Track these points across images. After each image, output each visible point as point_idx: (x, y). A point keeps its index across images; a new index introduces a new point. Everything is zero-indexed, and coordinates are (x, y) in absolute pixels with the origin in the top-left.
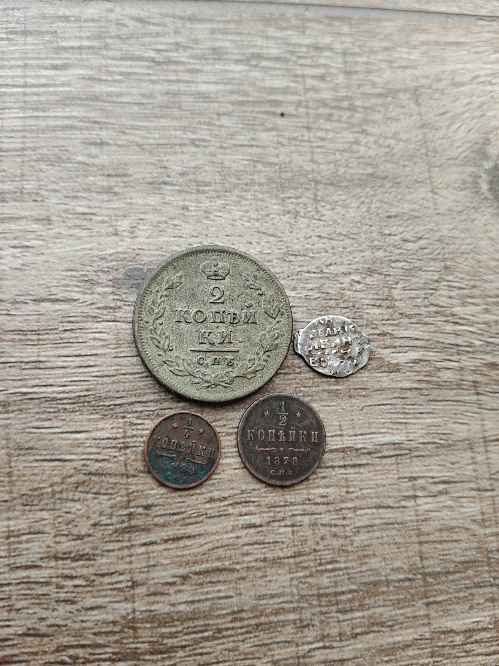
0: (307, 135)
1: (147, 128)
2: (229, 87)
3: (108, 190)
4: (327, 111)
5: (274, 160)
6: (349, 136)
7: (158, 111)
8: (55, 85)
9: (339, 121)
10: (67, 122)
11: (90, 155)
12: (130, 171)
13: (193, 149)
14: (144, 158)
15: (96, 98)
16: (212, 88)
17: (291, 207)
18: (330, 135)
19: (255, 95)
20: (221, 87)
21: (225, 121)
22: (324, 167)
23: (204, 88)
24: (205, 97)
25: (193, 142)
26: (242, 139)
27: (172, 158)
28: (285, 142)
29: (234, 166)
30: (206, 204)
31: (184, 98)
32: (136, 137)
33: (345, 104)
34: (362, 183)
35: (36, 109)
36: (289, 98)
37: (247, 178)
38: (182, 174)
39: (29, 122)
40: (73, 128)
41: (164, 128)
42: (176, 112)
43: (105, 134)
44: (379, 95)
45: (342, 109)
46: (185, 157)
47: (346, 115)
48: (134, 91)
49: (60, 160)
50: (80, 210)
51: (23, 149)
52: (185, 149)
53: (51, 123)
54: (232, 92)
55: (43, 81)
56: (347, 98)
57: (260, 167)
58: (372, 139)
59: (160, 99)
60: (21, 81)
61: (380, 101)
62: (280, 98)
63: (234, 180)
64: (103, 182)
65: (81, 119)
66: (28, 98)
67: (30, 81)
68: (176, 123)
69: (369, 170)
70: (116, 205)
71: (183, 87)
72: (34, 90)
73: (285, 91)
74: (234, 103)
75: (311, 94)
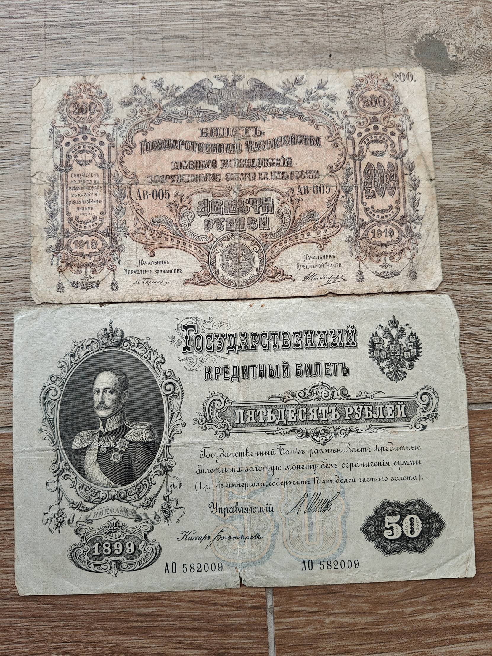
0: (327, 29)
1: (255, 28)
2: (292, 8)
3: (239, 55)
4: (338, 18)
5: (312, 41)
6: (347, 29)
7: (260, 20)
8: (215, 9)
9: (343, 23)
10: (221, 25)
11: (231, 40)
12: (248, 47)
13: (276, 37)
14: (254, 41)
15: (233, 14)
16: (285, 8)
17: (319, 62)
18: (338, 29)
19: (304, 11)
20: (288, 8)
21: (289, 24)
22: (335, 44)
23: (281, 8)
24: (281, 13)
25: (276, 34)
26: (297, 32)
27: (266, 41)
28: (317, 33)
29: (294, 44)
30: (281, 61)
31: (272, 13)
32: (251, 31)
33: (346, 14)
34: (352, 51)
35: (208, 19)
36: (319, 12)
37: (299, 49)
38: (271, 48)
39: (205, 25)
40: (224, 28)
41: (262, 27)
42: (268, 20)
43: (237, 31)
44: (363, 9)
45: (345, 16)
46: (272, 41)
47: (346, 19)
48: (249, 10)
49: (218, 42)
50: (228, 63)
51: (203, 37)
52: (272, 37)
53: (214, 25)
54: (294, 10)
55: (210, 7)
56: (348, 11)
57: (305, 44)
58: (358, 30)
59: (261, 14)
60: (200, 7)
61: (363, 12)
62: (315, 12)
63: (293, 50)
64: (237, 52)
65: (227, 24)
66: (204, 15)
67: (205, 7)
68: (268, 25)
69: (356, 45)
70: (242, 61)
71: (271, 9)
72: (206, 11)
73: (318, 9)
74: (294, 16)
75: (330, 10)
